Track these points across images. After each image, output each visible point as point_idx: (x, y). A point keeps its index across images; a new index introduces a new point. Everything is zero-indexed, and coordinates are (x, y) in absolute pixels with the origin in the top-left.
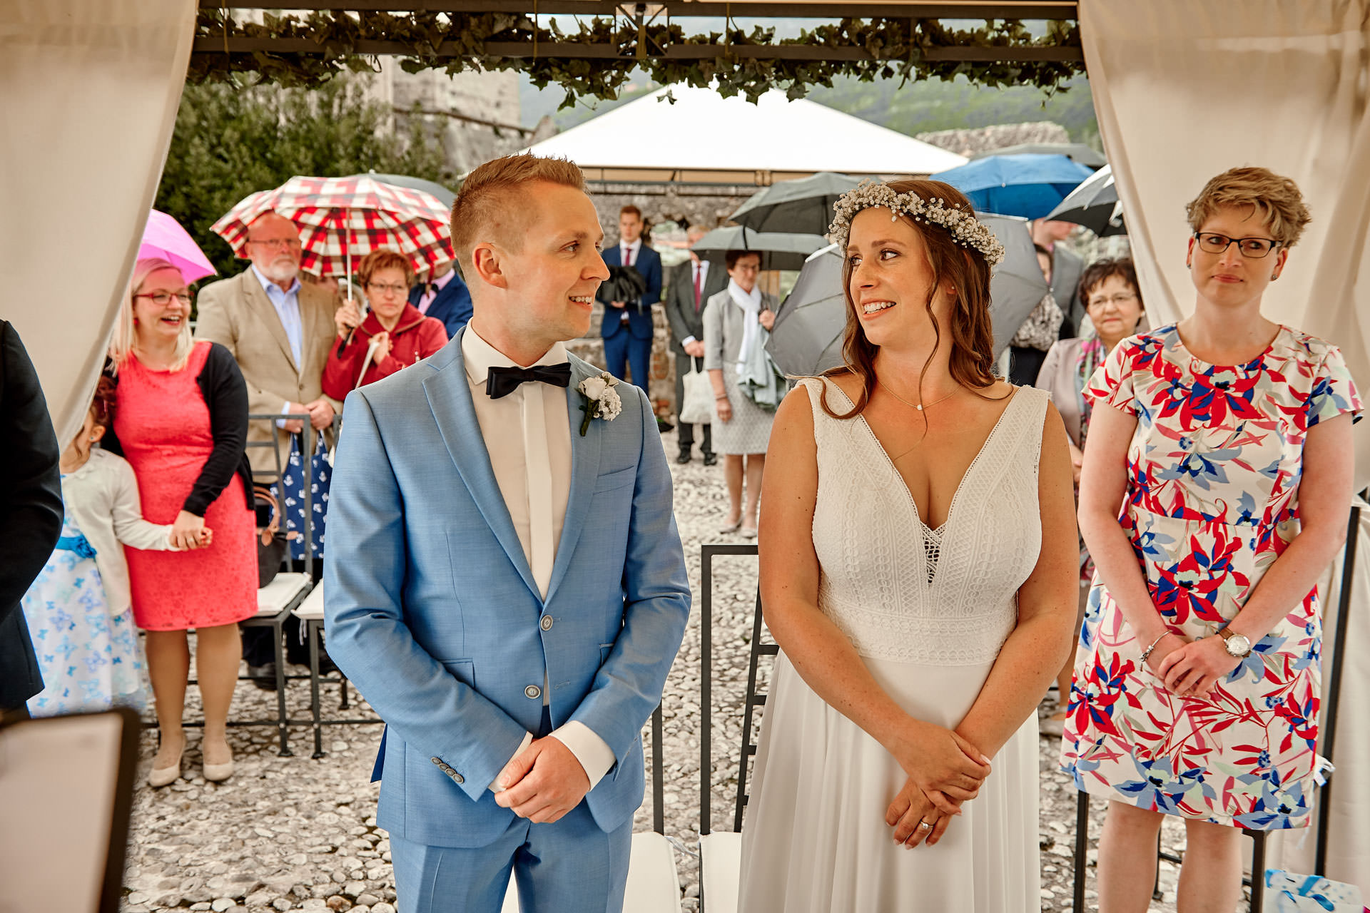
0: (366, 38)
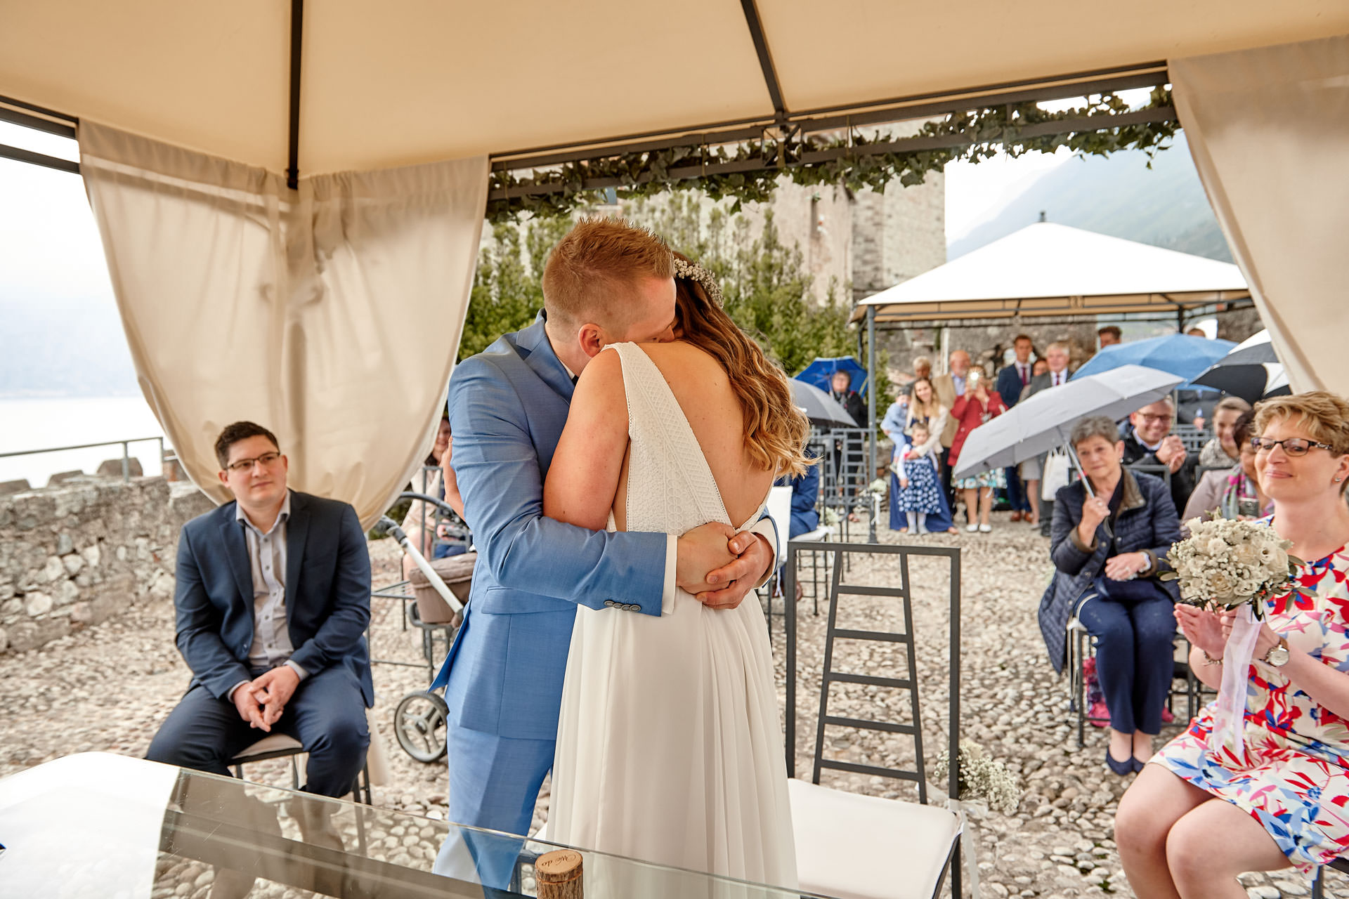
0: (593, 177)
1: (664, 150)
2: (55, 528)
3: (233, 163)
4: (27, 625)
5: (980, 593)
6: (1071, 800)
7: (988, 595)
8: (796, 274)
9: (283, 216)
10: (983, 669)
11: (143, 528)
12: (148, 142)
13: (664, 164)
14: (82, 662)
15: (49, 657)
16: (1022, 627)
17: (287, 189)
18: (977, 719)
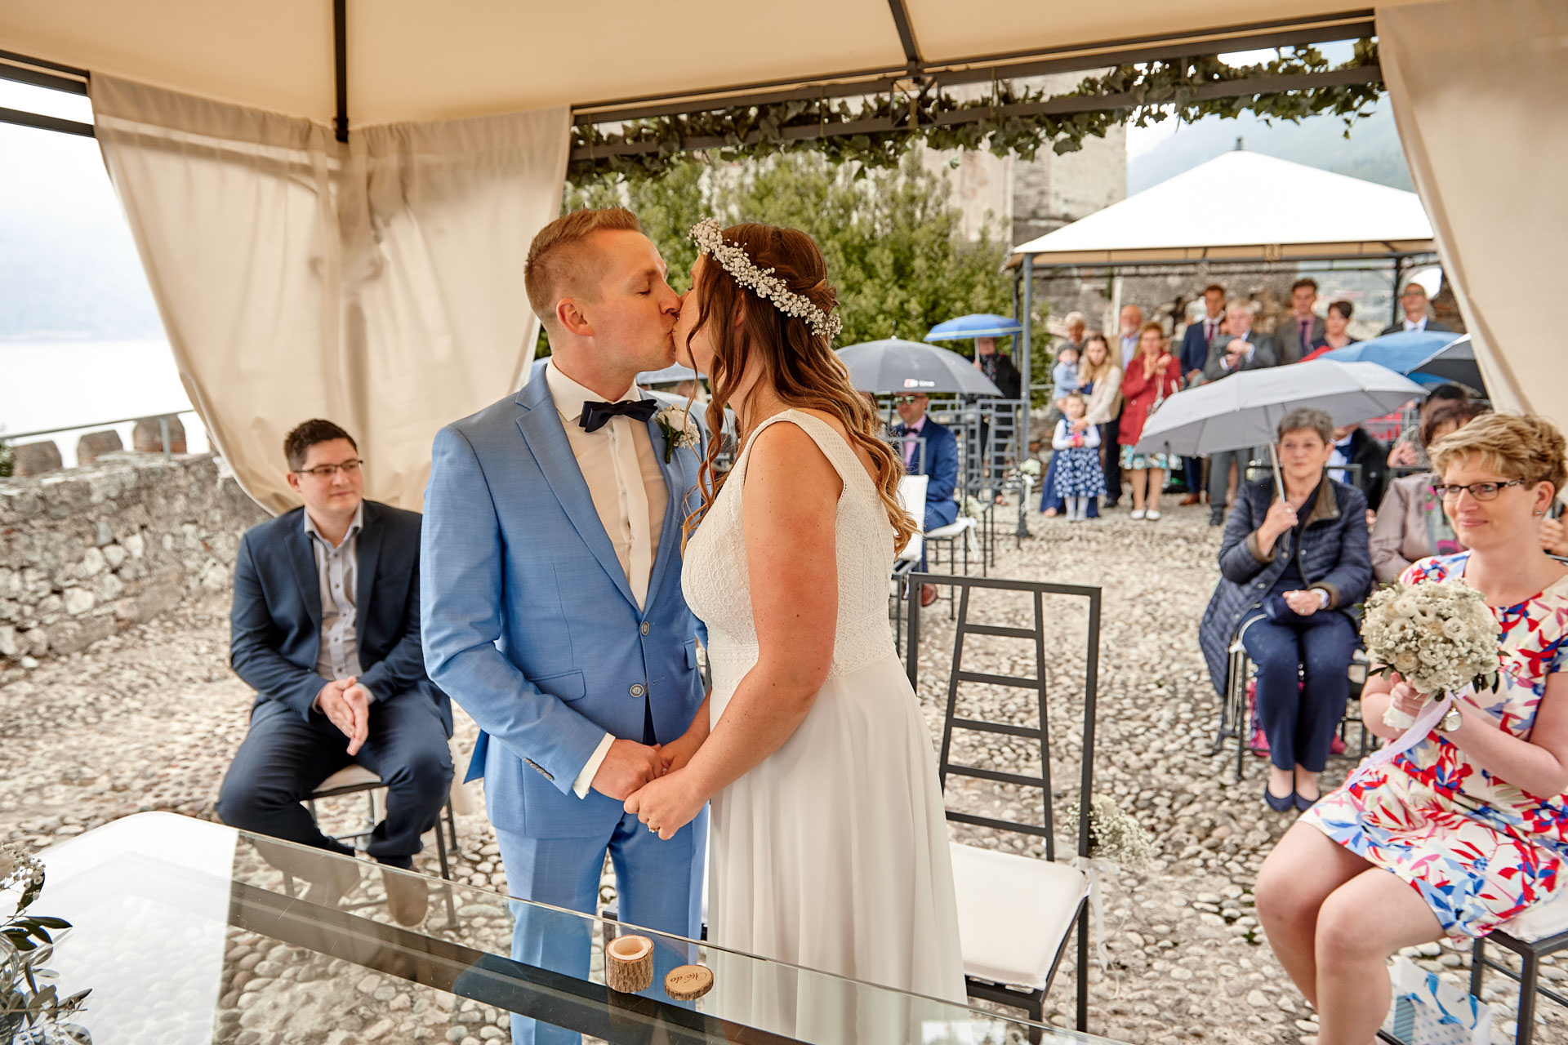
0: (692, 135)
1: (776, 105)
2: (91, 516)
3: (271, 115)
4: (68, 624)
5: (1141, 595)
6: (1222, 840)
7: (1150, 597)
8: (943, 208)
9: (333, 175)
10: (1137, 686)
11: (190, 514)
12: (171, 95)
13: (776, 122)
14: (132, 667)
15: (95, 660)
16: (1185, 636)
17: (336, 143)
18: (1126, 744)
